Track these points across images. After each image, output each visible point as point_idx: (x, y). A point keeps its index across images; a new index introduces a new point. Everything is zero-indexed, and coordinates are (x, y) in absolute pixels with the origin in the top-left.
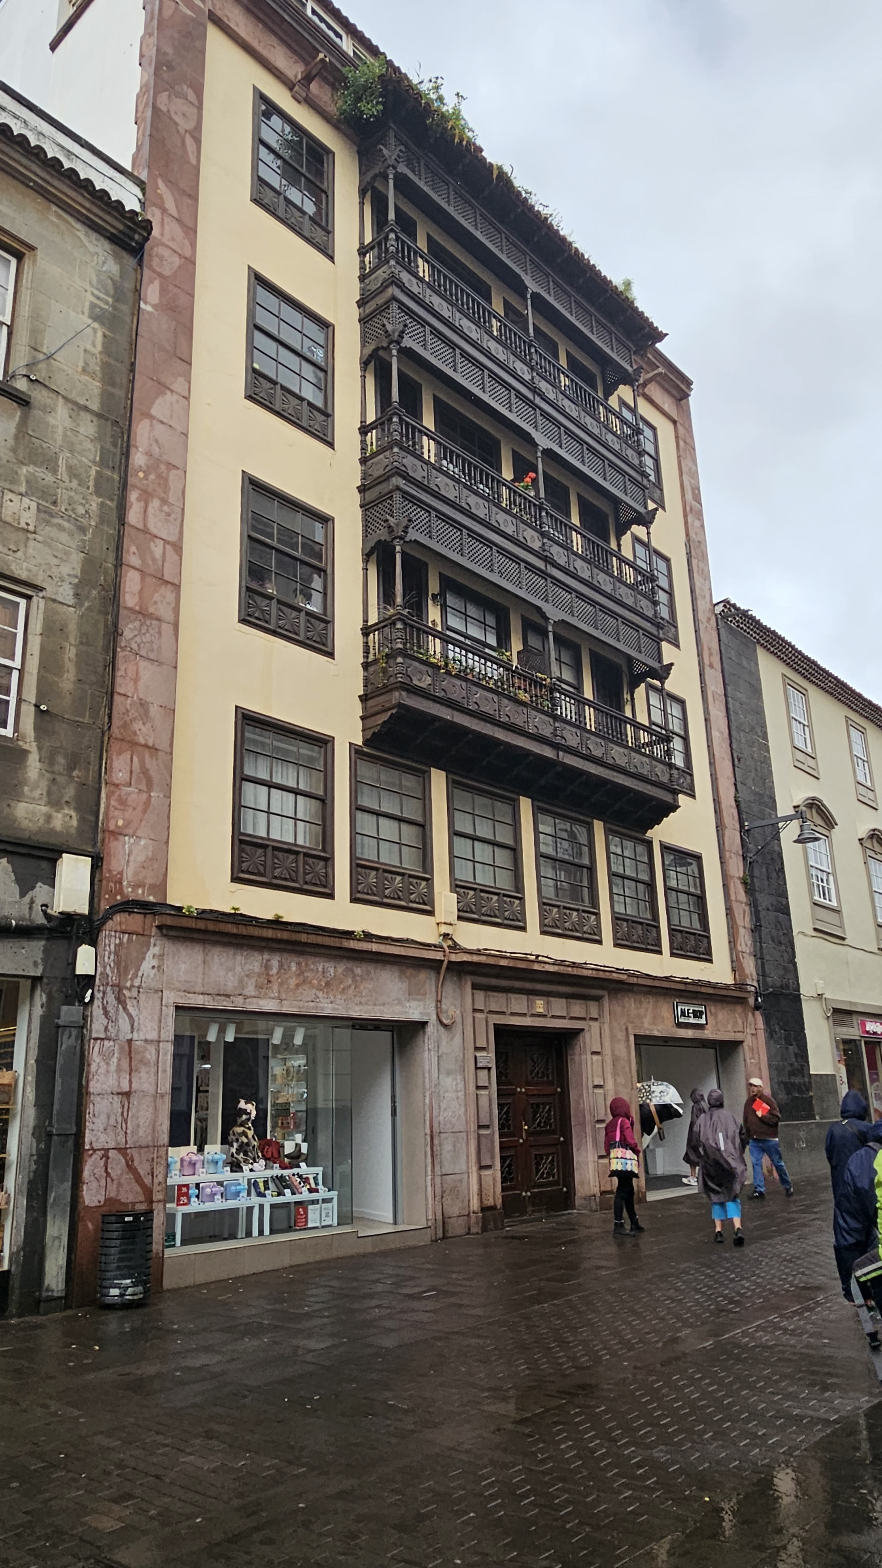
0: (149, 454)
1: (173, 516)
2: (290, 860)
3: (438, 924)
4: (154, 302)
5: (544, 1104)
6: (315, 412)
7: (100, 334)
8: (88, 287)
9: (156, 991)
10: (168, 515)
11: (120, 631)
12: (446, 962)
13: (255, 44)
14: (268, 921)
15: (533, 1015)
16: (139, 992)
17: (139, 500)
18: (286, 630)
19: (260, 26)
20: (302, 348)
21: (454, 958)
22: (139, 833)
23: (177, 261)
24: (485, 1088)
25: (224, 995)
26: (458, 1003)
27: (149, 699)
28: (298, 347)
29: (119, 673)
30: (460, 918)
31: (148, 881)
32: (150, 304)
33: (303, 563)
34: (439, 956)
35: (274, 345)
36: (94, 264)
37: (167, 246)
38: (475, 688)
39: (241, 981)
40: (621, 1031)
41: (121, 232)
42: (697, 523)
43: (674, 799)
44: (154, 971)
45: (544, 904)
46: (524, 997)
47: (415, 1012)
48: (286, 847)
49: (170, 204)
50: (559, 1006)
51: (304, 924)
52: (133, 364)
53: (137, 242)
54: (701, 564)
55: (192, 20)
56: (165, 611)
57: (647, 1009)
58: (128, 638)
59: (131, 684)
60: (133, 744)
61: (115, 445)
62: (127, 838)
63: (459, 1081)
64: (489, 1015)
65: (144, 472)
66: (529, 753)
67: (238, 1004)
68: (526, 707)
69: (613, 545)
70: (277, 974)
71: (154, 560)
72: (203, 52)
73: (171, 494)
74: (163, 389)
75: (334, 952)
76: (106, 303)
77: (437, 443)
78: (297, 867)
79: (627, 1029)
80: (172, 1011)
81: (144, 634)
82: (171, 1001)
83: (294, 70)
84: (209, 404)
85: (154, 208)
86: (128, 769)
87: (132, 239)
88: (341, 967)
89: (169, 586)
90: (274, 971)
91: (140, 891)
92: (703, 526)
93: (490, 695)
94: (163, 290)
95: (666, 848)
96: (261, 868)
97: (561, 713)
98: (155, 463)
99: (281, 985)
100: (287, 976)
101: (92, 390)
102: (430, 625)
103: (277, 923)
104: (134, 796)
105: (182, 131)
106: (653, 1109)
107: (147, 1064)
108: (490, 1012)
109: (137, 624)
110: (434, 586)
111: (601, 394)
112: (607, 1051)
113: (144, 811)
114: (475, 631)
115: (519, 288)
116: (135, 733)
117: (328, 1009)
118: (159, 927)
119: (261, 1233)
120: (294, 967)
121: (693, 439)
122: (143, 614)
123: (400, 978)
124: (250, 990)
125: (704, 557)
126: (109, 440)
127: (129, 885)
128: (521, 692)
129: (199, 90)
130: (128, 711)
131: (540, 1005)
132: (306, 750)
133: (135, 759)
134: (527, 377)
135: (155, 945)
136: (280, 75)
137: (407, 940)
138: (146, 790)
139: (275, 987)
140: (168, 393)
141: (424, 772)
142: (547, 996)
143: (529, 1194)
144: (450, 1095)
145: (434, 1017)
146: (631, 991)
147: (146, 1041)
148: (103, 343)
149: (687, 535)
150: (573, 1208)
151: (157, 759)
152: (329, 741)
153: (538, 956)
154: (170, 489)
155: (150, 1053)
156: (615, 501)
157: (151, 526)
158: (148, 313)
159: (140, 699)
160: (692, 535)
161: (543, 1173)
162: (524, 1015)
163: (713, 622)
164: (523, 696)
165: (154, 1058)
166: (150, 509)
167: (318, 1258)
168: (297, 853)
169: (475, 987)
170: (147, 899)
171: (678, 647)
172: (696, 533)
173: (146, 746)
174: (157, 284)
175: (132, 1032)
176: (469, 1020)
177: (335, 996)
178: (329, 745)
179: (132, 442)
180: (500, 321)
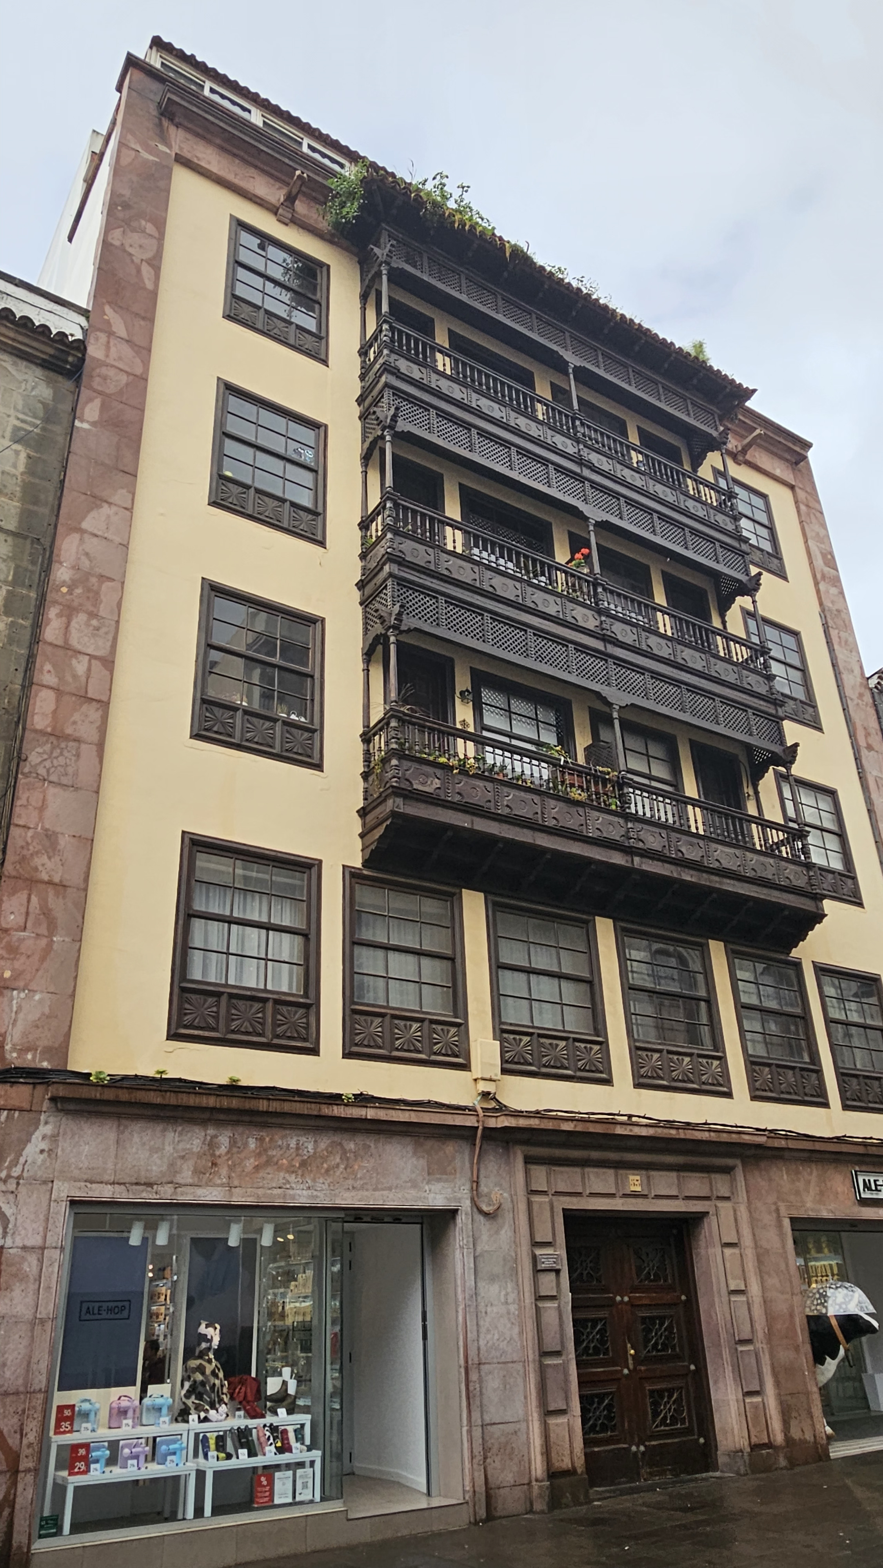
0: (76, 568)
1: (104, 630)
2: (253, 1010)
3: (475, 1080)
4: (91, 420)
5: (662, 1319)
6: (301, 513)
7: (23, 456)
8: (12, 412)
9: (45, 1182)
10: (97, 629)
11: (23, 757)
12: (481, 1128)
13: (230, 177)
14: (220, 1086)
15: (625, 1196)
16: (18, 1184)
17: (59, 615)
18: (257, 743)
19: (237, 161)
20: (286, 450)
21: (492, 1123)
22: (33, 986)
23: (124, 379)
24: (553, 1298)
25: (145, 1184)
26: (506, 1185)
27: (58, 829)
28: (281, 451)
29: (18, 803)
30: (504, 1071)
31: (43, 1043)
32: (88, 422)
33: (281, 668)
34: (470, 1122)
35: (250, 451)
36: (21, 391)
37: (112, 366)
38: (506, 789)
39: (172, 1165)
40: (770, 1213)
41: (51, 356)
42: (834, 591)
43: (817, 907)
44: (42, 1157)
45: (639, 1048)
46: (611, 1172)
47: (438, 1196)
48: (249, 993)
49: (120, 328)
50: (665, 1183)
51: (274, 1088)
52: (62, 482)
53: (71, 364)
54: (842, 634)
55: (156, 163)
56: (88, 731)
57: (809, 1182)
58: (33, 763)
59: (35, 814)
60: (31, 882)
61: (33, 563)
62: (15, 992)
63: (509, 1290)
64: (554, 1198)
65: (68, 587)
66: (589, 861)
67: (166, 1194)
68: (583, 807)
69: (716, 623)
70: (228, 1152)
71: (75, 677)
72: (168, 191)
73: (102, 607)
74: (98, 502)
75: (312, 1122)
76: (34, 425)
77: (466, 532)
78: (264, 1018)
79: (777, 1210)
80: (63, 1208)
81: (56, 758)
82: (64, 1195)
83: (275, 194)
84: (162, 514)
85: (98, 333)
86: (24, 910)
87: (67, 362)
88: (324, 1142)
89: (94, 703)
90: (223, 1150)
91: (29, 1056)
92: (842, 593)
93: (528, 796)
94: (104, 408)
95: (822, 970)
96: (211, 1021)
97: (637, 812)
98: (82, 578)
99: (231, 1168)
100: (242, 1155)
101: (9, 510)
102: (459, 726)
103: (233, 1088)
104: (30, 942)
105: (137, 260)
106: (834, 1322)
107: (23, 1278)
108: (557, 1193)
109: (48, 747)
110: (462, 682)
111: (687, 467)
112: (747, 1240)
113: (43, 959)
114: (522, 729)
115: (558, 365)
116: (36, 869)
117: (301, 1196)
118: (53, 1099)
119: (199, 1512)
120: (252, 1144)
121: (818, 502)
122: (57, 736)
123: (415, 1153)
124: (186, 1175)
125: (847, 626)
126: (26, 557)
127: (14, 1049)
128: (574, 789)
129: (160, 225)
130: (28, 844)
131: (635, 1182)
132: (282, 878)
133: (34, 899)
134: (571, 450)
135: (46, 1123)
136: (262, 202)
137: (429, 1102)
138: (46, 933)
139: (224, 1171)
140: (106, 505)
141: (452, 895)
142: (647, 1169)
143: (642, 1448)
144: (495, 1309)
145: (468, 1203)
146: (781, 1158)
147: (24, 1248)
148: (27, 464)
149: (821, 604)
150: (716, 1468)
151: (64, 898)
152: (313, 865)
153: (630, 1116)
154: (101, 602)
155: (31, 1265)
156: (714, 575)
157: (74, 642)
158: (85, 430)
159: (47, 830)
160: (827, 603)
161: (665, 1418)
162: (612, 1195)
163: (868, 698)
164: (576, 794)
165: (35, 1270)
166: (74, 624)
167: (283, 1550)
168: (265, 1000)
169: (529, 1160)
170: (39, 1066)
171: (820, 729)
172: (833, 602)
173: (50, 883)
174: (97, 402)
175: (4, 1237)
176: (522, 1206)
177: (314, 1180)
178: (314, 870)
179: (55, 558)
180: (546, 405)
